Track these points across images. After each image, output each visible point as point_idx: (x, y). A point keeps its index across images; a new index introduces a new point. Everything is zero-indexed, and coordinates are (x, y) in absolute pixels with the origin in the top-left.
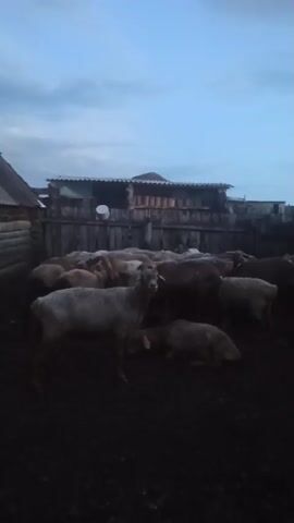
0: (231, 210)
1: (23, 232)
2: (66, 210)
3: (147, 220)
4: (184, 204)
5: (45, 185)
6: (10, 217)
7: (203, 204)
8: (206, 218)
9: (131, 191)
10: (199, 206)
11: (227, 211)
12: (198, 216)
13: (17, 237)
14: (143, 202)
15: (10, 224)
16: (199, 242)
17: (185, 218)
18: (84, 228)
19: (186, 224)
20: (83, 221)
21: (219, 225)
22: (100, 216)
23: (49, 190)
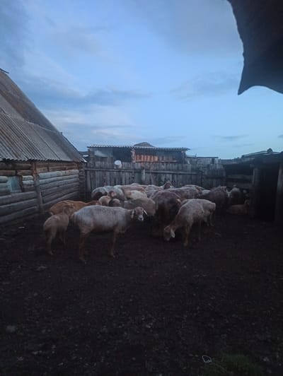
0: (188, 162)
1: (74, 176)
2: (98, 164)
3: (143, 168)
4: (163, 159)
5: (86, 150)
6: (67, 167)
7: (174, 159)
8: (175, 167)
9: (133, 152)
10: (171, 160)
11: (186, 163)
12: (170, 166)
13: (70, 178)
14: (140, 158)
15: (67, 171)
16: (171, 180)
17: (163, 167)
18: (108, 173)
19: (164, 170)
20: (107, 169)
21: (182, 170)
22: (117, 166)
23: (89, 153)
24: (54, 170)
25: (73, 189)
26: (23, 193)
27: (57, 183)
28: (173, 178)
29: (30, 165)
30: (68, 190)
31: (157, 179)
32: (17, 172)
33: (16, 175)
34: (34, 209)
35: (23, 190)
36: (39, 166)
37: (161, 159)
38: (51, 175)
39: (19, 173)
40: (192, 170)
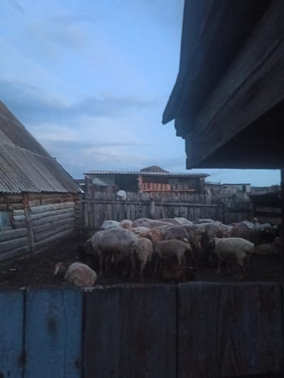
0: (209, 192)
1: (70, 209)
2: (98, 195)
3: (152, 200)
4: (177, 188)
5: (83, 177)
6: (62, 200)
7: (190, 188)
8: (191, 198)
9: (140, 180)
10: (186, 188)
11: (205, 192)
12: (186, 197)
13: (66, 212)
14: (149, 187)
15: (62, 204)
16: (186, 213)
17: (176, 198)
18: (109, 206)
19: (177, 202)
20: (109, 202)
21: (199, 202)
22: (120, 197)
23: (86, 180)
24: (47, 203)
25: (67, 225)
26: (14, 231)
27: (50, 218)
28: (189, 212)
29: (21, 198)
30: (62, 227)
31: (169, 213)
32: (8, 206)
33: (8, 210)
34: (24, 250)
35: (14, 227)
36: (32, 199)
37: (174, 187)
38: (44, 209)
39: (10, 207)
40: (213, 202)
